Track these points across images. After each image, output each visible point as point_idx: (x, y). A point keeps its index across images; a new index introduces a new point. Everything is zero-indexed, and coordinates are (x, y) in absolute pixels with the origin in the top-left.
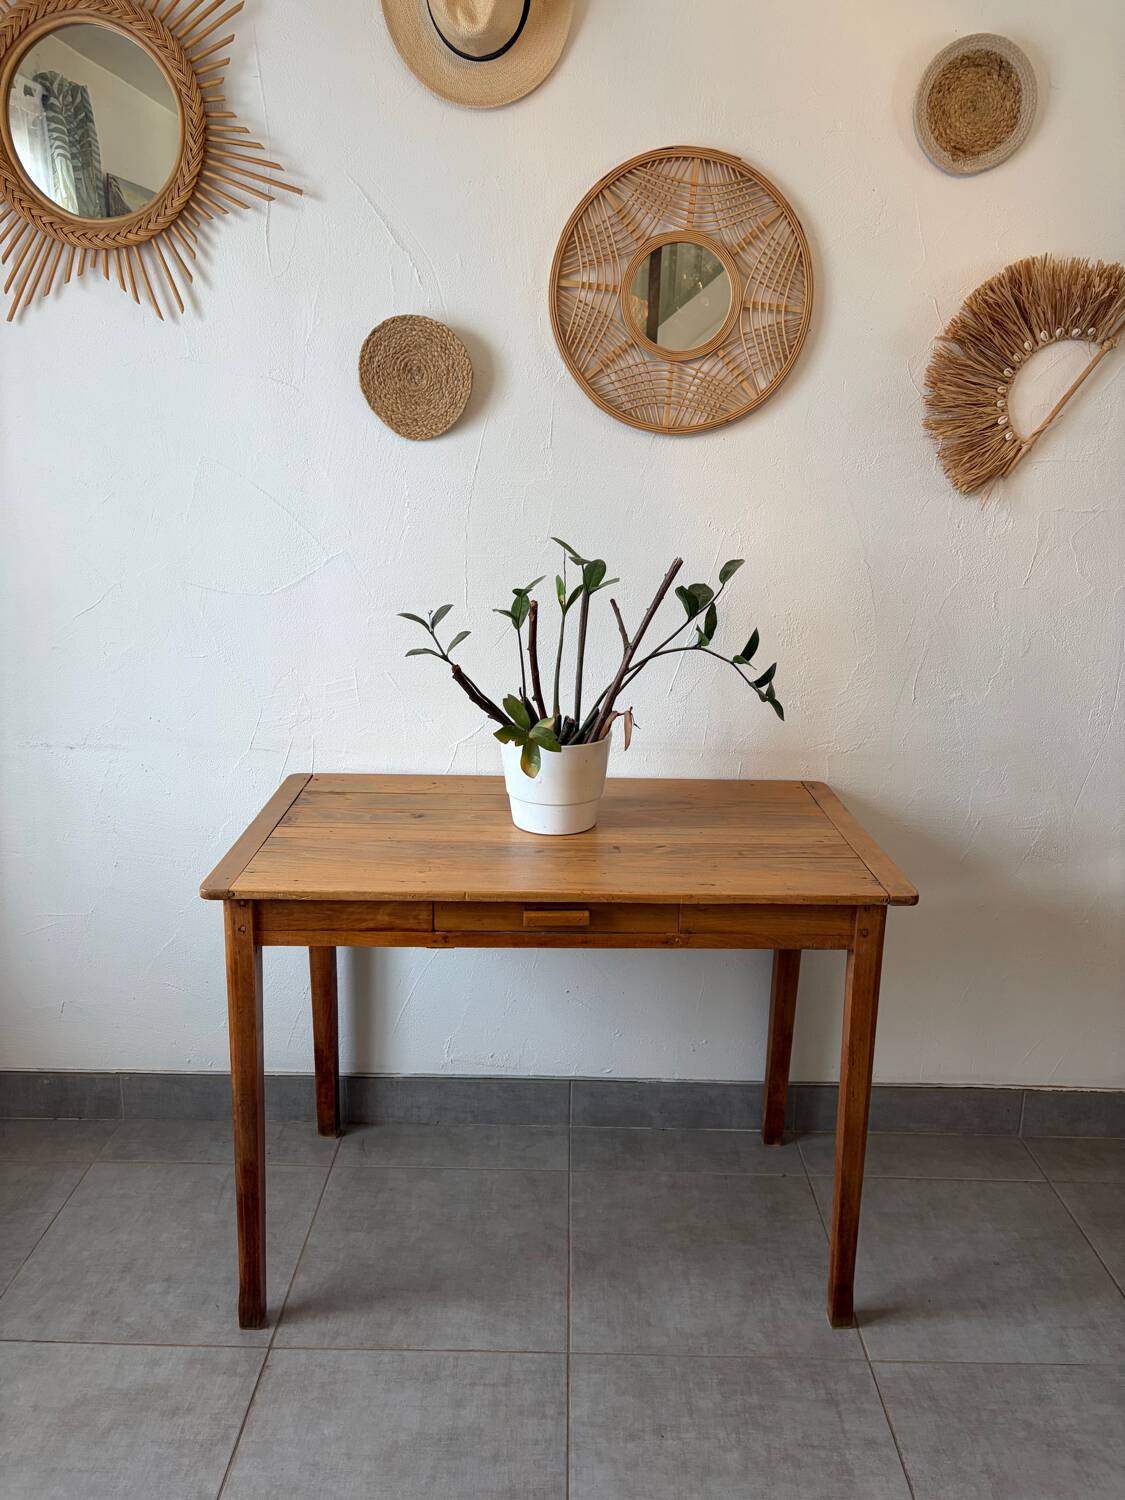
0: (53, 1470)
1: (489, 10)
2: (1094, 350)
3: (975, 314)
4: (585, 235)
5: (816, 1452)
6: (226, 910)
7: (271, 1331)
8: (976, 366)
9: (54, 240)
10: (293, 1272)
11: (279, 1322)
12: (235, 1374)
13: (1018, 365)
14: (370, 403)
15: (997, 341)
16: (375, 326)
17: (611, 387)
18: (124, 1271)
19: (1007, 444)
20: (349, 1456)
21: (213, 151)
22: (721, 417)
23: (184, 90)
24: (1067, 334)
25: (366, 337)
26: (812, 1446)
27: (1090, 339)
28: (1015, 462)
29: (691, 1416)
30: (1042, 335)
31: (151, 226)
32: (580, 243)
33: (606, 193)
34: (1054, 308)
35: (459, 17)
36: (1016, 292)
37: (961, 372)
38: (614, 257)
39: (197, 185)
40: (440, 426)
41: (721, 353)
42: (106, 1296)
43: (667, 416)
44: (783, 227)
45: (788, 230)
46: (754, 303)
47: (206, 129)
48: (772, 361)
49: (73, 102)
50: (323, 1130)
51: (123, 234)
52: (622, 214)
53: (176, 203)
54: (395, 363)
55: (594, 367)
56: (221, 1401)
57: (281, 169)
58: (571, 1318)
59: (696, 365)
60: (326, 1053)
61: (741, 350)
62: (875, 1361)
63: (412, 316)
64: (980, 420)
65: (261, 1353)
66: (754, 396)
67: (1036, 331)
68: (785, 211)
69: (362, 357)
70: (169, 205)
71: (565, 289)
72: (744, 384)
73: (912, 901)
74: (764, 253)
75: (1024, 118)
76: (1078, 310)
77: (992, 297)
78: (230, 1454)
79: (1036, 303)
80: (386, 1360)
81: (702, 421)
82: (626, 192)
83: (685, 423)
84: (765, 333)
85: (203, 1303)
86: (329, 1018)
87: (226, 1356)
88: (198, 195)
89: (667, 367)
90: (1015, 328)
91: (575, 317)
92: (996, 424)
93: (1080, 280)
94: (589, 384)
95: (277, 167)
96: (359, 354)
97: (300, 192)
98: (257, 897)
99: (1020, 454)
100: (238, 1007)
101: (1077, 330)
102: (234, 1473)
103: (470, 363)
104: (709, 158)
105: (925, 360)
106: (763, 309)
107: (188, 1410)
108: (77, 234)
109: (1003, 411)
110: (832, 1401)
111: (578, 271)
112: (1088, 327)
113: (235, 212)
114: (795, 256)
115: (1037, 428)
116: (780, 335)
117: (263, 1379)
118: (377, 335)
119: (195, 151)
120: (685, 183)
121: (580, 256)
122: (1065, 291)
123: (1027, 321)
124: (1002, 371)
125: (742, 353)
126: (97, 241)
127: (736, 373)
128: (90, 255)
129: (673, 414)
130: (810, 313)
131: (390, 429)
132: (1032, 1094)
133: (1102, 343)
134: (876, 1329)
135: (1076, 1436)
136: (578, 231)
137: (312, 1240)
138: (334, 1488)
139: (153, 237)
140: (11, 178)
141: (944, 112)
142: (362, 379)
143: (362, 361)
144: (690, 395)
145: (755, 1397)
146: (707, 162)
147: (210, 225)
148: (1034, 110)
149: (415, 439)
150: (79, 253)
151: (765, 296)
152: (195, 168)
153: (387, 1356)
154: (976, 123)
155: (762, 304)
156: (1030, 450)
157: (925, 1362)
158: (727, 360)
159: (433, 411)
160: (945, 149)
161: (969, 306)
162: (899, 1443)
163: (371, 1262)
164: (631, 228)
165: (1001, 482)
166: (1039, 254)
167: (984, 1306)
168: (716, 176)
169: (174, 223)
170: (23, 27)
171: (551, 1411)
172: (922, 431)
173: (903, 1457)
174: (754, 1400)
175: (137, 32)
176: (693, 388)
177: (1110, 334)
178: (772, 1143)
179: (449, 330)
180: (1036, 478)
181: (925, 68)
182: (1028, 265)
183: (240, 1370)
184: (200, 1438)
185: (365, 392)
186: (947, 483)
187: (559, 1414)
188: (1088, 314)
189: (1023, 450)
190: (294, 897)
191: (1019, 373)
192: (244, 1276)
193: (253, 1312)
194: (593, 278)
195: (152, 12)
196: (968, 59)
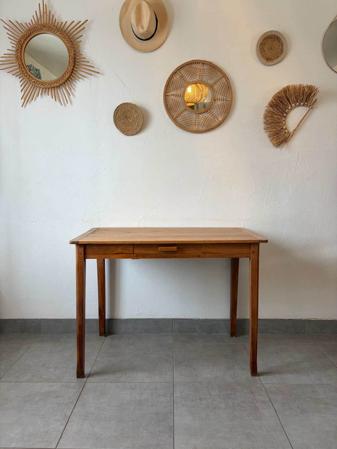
0: (22, 410)
1: (147, 26)
2: (308, 109)
3: (275, 99)
4: (172, 82)
5: (247, 404)
6: (76, 248)
7: (86, 379)
8: (276, 113)
9: (35, 86)
10: (92, 366)
11: (88, 377)
12: (75, 388)
13: (288, 113)
14: (116, 126)
15: (281, 106)
16: (118, 106)
17: (180, 120)
18: (42, 366)
19: (286, 133)
20: (109, 406)
21: (76, 63)
22: (210, 127)
23: (70, 48)
24: (299, 105)
25: (115, 109)
26: (247, 403)
27: (306, 106)
28: (289, 138)
29: (210, 396)
30: (293, 105)
31: (60, 82)
32: (171, 84)
33: (178, 72)
34: (296, 97)
35: (140, 28)
36: (285, 93)
37: (272, 114)
38: (180, 87)
39: (72, 72)
40: (135, 132)
41: (209, 111)
42: (37, 372)
43: (195, 128)
44: (224, 80)
45: (225, 80)
46: (217, 98)
47: (75, 58)
48: (222, 113)
49: (36, 73)
50: (101, 335)
51: (53, 84)
52: (182, 77)
53: (67, 76)
54: (123, 115)
55: (175, 116)
56: (71, 394)
57: (94, 67)
58: (174, 375)
59: (203, 115)
60: (102, 310)
61: (214, 110)
62: (264, 384)
63: (127, 103)
64: (278, 127)
65: (83, 384)
66: (218, 122)
67: (292, 104)
68: (224, 75)
69: (114, 114)
70: (65, 77)
71: (168, 96)
72: (215, 119)
73: (266, 241)
74: (219, 86)
75: (284, 51)
76: (302, 97)
77: (279, 95)
78: (74, 406)
79: (291, 97)
80: (120, 385)
81: (205, 129)
82: (183, 71)
83: (200, 129)
84: (220, 106)
85: (66, 373)
86: (103, 299)
87: (73, 384)
88: (73, 74)
89: (195, 115)
90: (286, 103)
91: (170, 103)
92: (283, 128)
93: (302, 89)
94: (174, 120)
95: (93, 67)
96: (113, 114)
97: (99, 73)
98: (85, 243)
99: (290, 136)
100: (79, 277)
101: (302, 103)
102: (75, 410)
103: (143, 114)
104: (204, 63)
105: (263, 112)
106: (219, 100)
107: (61, 396)
108: (41, 84)
109: (285, 125)
110: (252, 392)
111: (171, 91)
112: (305, 102)
113: (82, 79)
114: (227, 86)
115: (294, 129)
116: (224, 106)
117: (84, 389)
118: (118, 108)
119: (72, 63)
120: (198, 69)
121: (171, 88)
122: (298, 93)
123: (289, 101)
124: (283, 115)
125: (215, 111)
126: (46, 86)
127: (213, 116)
128: (44, 89)
129: (197, 127)
130: (232, 100)
131: (121, 133)
132: (309, 321)
133: (309, 107)
134: (264, 377)
135: (325, 400)
136: (171, 82)
137: (98, 359)
138: (105, 413)
139: (61, 85)
140: (24, 70)
141: (264, 50)
142: (114, 120)
143: (114, 115)
144: (201, 122)
145: (229, 391)
146: (204, 64)
147: (75, 82)
148: (287, 49)
149: (128, 135)
150: (41, 89)
151: (220, 96)
152: (72, 68)
153: (120, 384)
154: (272, 53)
155: (219, 98)
156: (292, 135)
157: (279, 384)
158: (210, 113)
159: (133, 128)
160: (265, 59)
161: (273, 98)
162: (272, 402)
163: (115, 364)
164: (184, 80)
165: (286, 144)
166: (291, 84)
167: (296, 372)
168: (206, 67)
169: (66, 81)
170: (30, 34)
171: (168, 395)
172: (263, 131)
173: (273, 405)
174: (229, 392)
175: (58, 35)
176: (202, 120)
177: (311, 104)
178: (233, 336)
179: (137, 106)
180: (295, 142)
181: (258, 39)
182: (288, 87)
183: (77, 387)
184: (65, 403)
185: (115, 123)
186: (271, 144)
187: (171, 396)
188: (305, 98)
189: (291, 135)
190: (95, 243)
191: (288, 115)
192: (79, 361)
193: (81, 374)
194: (175, 93)
195: (62, 30)
196: (269, 37)
